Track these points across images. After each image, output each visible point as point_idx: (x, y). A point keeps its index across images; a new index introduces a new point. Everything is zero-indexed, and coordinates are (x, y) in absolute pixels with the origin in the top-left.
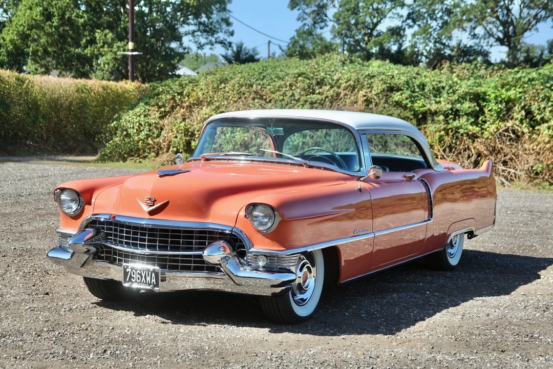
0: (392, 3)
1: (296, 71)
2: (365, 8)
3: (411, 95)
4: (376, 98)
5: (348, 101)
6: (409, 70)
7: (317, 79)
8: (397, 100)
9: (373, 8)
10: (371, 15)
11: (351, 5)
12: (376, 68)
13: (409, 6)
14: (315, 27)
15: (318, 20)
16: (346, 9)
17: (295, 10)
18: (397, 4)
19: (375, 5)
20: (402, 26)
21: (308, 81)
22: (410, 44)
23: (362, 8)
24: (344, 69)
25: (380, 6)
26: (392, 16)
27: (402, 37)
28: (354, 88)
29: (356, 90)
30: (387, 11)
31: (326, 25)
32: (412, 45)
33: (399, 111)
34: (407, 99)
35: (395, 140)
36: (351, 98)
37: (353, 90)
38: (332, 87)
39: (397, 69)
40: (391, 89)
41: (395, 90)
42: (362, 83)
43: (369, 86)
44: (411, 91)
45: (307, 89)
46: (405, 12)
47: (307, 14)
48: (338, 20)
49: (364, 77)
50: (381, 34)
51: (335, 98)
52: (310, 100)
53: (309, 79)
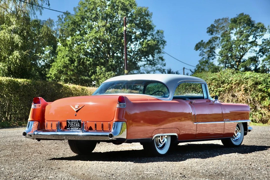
0: (250, 45)
1: (211, 78)
2: (236, 47)
3: (267, 86)
4: (250, 88)
5: (237, 90)
6: (264, 75)
7: (221, 81)
8: (260, 88)
9: (240, 47)
10: (239, 51)
11: (228, 46)
12: (249, 75)
13: (260, 45)
14: (209, 59)
15: (210, 55)
16: (225, 49)
17: (198, 50)
18: (253, 45)
19: (241, 46)
20: (257, 56)
21: (217, 82)
22: (261, 65)
23: (234, 48)
24: (233, 76)
25: (244, 46)
26: (251, 51)
27: (257, 62)
28: (239, 84)
29: (240, 85)
30: (248, 49)
31: (215, 58)
32: (263, 66)
33: (261, 93)
34: (264, 88)
35: (260, 106)
36: (238, 89)
37: (239, 85)
38: (228, 84)
39: (259, 75)
40: (257, 84)
41: (259, 84)
42: (243, 82)
43: (246, 83)
44: (266, 84)
45: (217, 85)
46: (258, 49)
47: (204, 52)
48: (222, 55)
49: (243, 79)
50: (245, 61)
51: (230, 89)
52: (218, 90)
53: (218, 81)
